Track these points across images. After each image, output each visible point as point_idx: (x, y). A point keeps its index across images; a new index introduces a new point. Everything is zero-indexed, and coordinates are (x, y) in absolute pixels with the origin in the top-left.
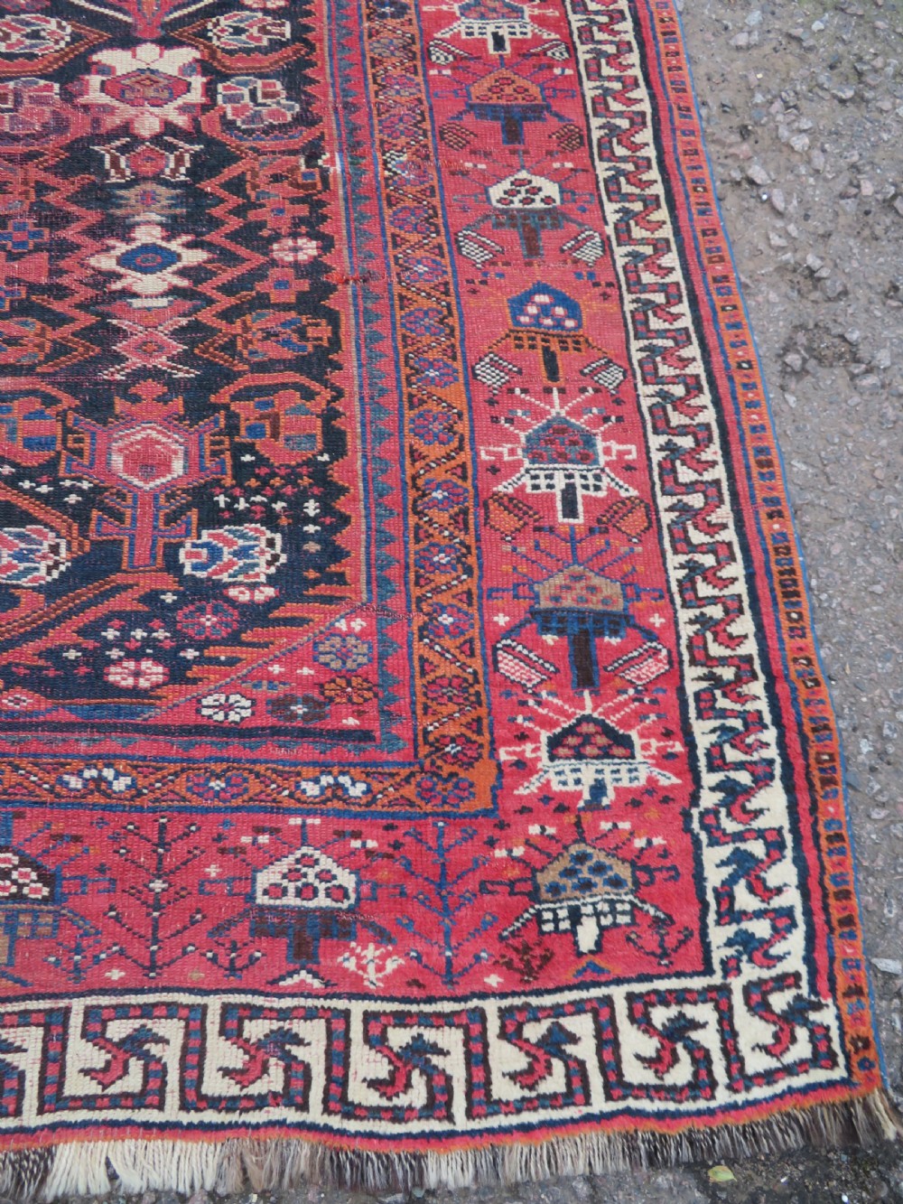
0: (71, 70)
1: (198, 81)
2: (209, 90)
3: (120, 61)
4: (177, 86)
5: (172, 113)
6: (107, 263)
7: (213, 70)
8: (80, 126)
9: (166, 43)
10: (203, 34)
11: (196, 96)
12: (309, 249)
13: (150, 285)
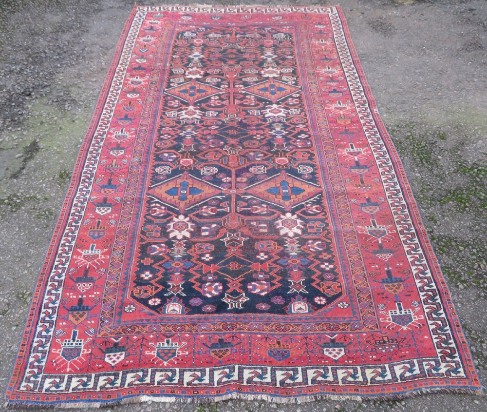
0: (206, 75)
1: (187, 74)
2: (185, 72)
3: (198, 76)
4: (190, 73)
5: (191, 70)
6: (202, 56)
7: (184, 75)
8: (204, 69)
9: (191, 79)
10: (185, 80)
11: (187, 72)
12: (174, 56)
13: (197, 53)
